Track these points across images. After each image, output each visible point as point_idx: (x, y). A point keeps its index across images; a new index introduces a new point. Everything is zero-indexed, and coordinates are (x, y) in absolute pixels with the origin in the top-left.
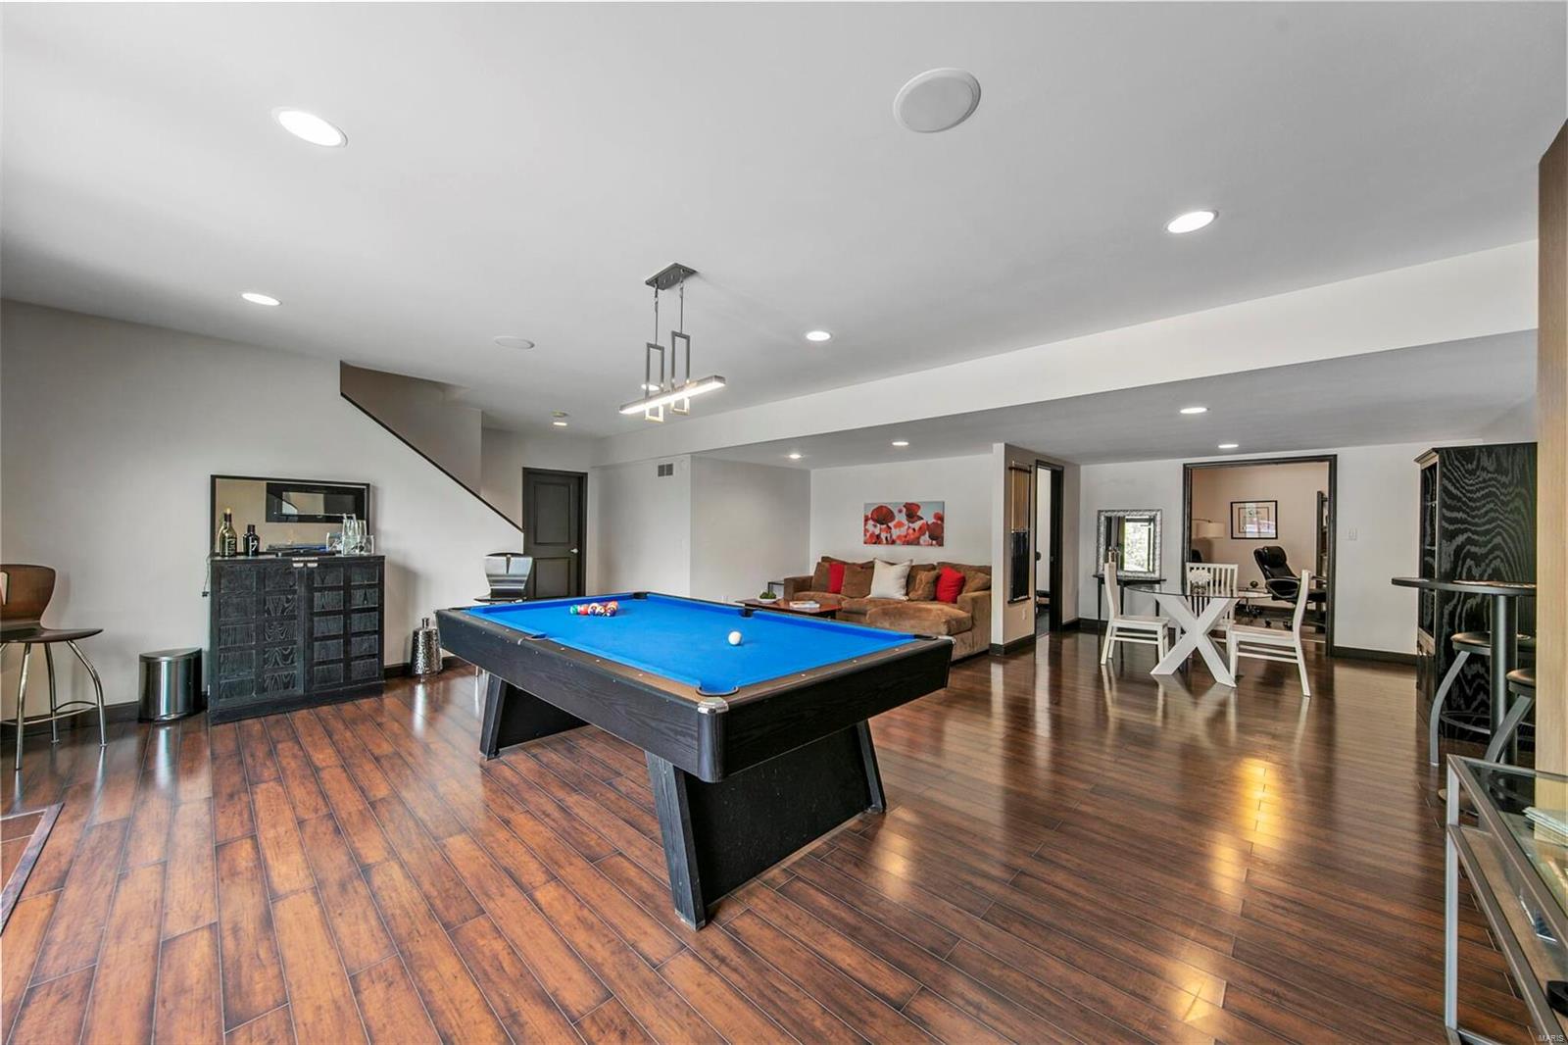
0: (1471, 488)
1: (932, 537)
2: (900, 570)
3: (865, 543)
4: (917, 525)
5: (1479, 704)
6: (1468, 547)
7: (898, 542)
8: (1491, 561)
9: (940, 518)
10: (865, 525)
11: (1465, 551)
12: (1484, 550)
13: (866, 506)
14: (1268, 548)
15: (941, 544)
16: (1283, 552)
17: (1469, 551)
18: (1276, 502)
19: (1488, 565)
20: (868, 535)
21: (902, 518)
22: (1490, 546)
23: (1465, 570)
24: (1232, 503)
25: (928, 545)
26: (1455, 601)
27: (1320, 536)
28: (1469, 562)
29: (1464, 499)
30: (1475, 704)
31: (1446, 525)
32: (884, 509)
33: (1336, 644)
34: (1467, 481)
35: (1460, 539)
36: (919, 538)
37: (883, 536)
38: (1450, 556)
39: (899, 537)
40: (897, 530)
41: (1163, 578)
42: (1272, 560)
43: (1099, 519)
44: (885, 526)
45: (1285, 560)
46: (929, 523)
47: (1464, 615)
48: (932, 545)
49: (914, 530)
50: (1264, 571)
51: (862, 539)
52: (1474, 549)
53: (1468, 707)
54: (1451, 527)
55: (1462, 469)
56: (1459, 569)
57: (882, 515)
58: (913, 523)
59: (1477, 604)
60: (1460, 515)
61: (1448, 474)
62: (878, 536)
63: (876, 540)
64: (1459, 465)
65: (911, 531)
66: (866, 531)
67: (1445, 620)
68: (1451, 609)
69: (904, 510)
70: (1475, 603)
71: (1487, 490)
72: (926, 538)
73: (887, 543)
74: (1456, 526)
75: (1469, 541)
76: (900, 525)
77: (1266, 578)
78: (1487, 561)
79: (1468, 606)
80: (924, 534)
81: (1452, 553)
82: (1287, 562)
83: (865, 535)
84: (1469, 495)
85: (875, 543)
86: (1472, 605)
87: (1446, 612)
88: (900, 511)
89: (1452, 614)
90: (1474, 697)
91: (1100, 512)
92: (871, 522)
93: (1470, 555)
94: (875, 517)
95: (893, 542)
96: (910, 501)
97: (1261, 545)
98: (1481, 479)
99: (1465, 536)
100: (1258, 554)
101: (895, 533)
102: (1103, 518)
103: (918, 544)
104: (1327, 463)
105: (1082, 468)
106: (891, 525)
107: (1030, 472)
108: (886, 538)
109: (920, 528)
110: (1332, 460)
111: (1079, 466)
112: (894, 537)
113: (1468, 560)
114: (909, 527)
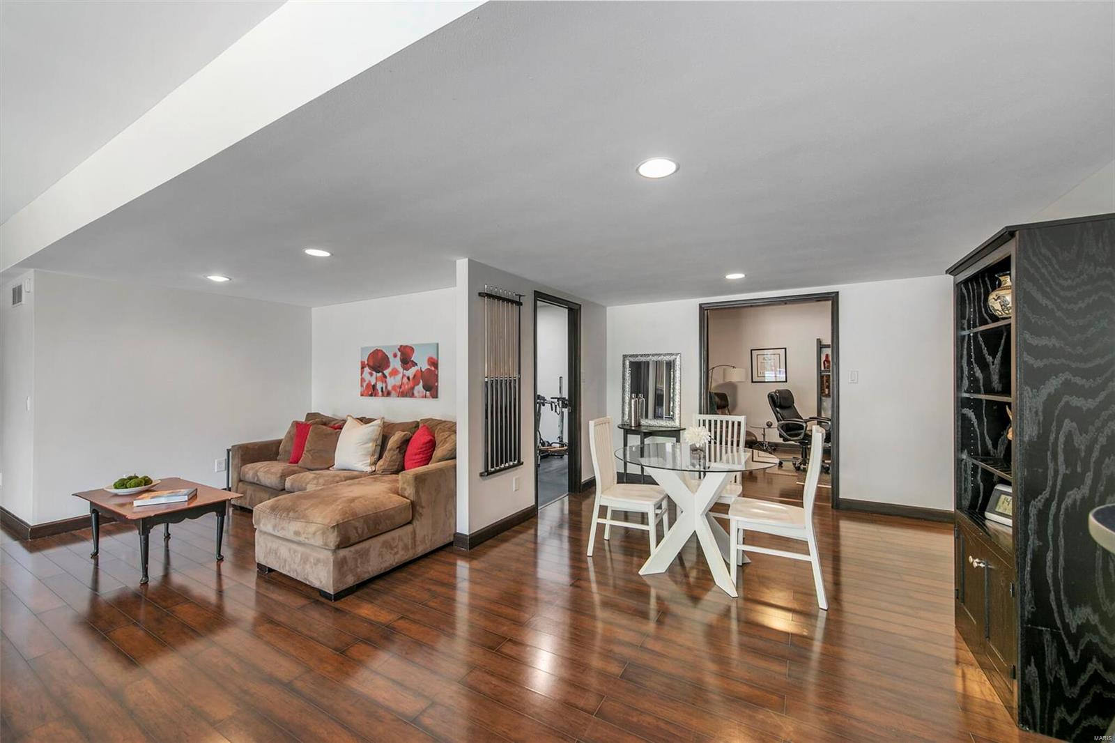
0: (1068, 294)
1: (426, 388)
2: (372, 430)
3: (362, 395)
4: (411, 372)
5: (1091, 677)
6: (1065, 399)
7: (393, 393)
8: (1104, 424)
9: (434, 363)
10: (362, 373)
11: (1062, 403)
12: (1091, 404)
13: (363, 349)
14: (779, 392)
15: (435, 395)
16: (791, 395)
17: (1067, 403)
18: (785, 349)
19: (1100, 430)
20: (365, 385)
21: (396, 363)
22: (1102, 396)
23: (1062, 439)
24: (752, 350)
25: (423, 397)
26: (1046, 494)
27: (819, 379)
28: (1068, 425)
29: (1059, 314)
30: (1084, 678)
31: (1031, 360)
32: (380, 354)
33: (841, 497)
34: (1062, 282)
35: (1053, 384)
36: (413, 388)
37: (379, 386)
38: (1036, 413)
39: (394, 387)
40: (392, 378)
41: (683, 427)
42: (782, 402)
43: (624, 364)
44: (380, 374)
45: (794, 403)
46: (423, 370)
47: (1062, 518)
48: (425, 397)
49: (408, 378)
50: (776, 413)
51: (359, 390)
52: (1076, 402)
53: (1073, 683)
54: (1038, 364)
55: (1054, 261)
56: (1052, 437)
57: (377, 362)
58: (407, 370)
59: (1083, 499)
60: (1052, 342)
61: (1032, 271)
62: (374, 387)
63: (371, 391)
64: (1049, 254)
65: (405, 380)
66: (363, 380)
67: (1032, 526)
68: (1040, 505)
69: (399, 354)
70: (1079, 497)
71: (1095, 297)
72: (420, 388)
73: (383, 395)
74: (1046, 361)
75: (1068, 387)
76: (394, 373)
77: (778, 421)
78: (1098, 423)
79: (1068, 502)
80: (418, 384)
81: (1041, 409)
82: (795, 404)
83: (362, 386)
84: (1065, 306)
85: (371, 395)
86: (1075, 501)
87: (1033, 512)
88: (395, 356)
89: (1043, 515)
90: (1082, 667)
91: (625, 357)
92: (367, 370)
93: (1070, 411)
94: (371, 364)
95: (389, 394)
96: (404, 343)
97: (773, 388)
98: (1085, 277)
99: (1062, 377)
100: (771, 398)
101: (392, 382)
102: (627, 363)
103: (412, 396)
104: (830, 302)
105: (608, 308)
106: (386, 372)
107: (520, 304)
108: (382, 388)
109: (415, 376)
110: (834, 298)
111: (604, 307)
112: (390, 388)
113: (1067, 421)
114: (404, 376)
